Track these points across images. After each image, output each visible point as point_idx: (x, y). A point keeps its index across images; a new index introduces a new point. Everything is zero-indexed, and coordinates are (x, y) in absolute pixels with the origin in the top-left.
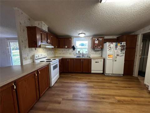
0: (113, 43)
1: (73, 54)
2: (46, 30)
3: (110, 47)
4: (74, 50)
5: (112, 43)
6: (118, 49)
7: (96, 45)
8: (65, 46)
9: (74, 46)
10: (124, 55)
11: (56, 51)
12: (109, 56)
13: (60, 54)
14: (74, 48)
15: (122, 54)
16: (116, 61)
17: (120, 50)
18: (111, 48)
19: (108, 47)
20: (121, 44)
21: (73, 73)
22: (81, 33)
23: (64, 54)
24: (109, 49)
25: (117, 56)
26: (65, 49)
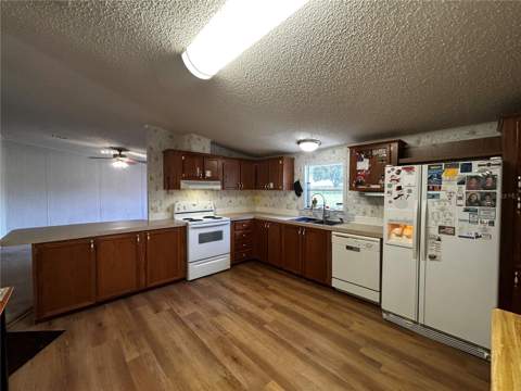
0: (417, 167)
1: (298, 208)
2: (204, 149)
3: (399, 188)
4: (299, 195)
5: (409, 170)
6: (443, 194)
7: (361, 179)
8: (268, 183)
9: (298, 182)
10: (495, 231)
11: (256, 198)
12: (397, 230)
13: (266, 206)
14: (297, 189)
15: (476, 229)
16: (433, 258)
17: (463, 202)
18: (405, 191)
19: (390, 186)
20: (467, 168)
21: (277, 268)
22: (304, 141)
23: (274, 205)
24: (396, 194)
25: (443, 237)
26: (269, 192)
